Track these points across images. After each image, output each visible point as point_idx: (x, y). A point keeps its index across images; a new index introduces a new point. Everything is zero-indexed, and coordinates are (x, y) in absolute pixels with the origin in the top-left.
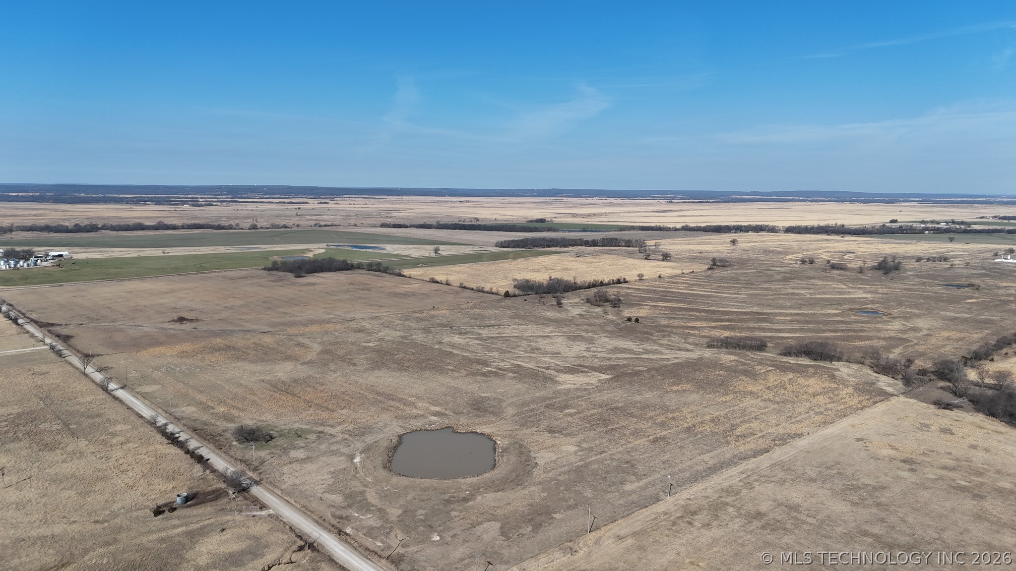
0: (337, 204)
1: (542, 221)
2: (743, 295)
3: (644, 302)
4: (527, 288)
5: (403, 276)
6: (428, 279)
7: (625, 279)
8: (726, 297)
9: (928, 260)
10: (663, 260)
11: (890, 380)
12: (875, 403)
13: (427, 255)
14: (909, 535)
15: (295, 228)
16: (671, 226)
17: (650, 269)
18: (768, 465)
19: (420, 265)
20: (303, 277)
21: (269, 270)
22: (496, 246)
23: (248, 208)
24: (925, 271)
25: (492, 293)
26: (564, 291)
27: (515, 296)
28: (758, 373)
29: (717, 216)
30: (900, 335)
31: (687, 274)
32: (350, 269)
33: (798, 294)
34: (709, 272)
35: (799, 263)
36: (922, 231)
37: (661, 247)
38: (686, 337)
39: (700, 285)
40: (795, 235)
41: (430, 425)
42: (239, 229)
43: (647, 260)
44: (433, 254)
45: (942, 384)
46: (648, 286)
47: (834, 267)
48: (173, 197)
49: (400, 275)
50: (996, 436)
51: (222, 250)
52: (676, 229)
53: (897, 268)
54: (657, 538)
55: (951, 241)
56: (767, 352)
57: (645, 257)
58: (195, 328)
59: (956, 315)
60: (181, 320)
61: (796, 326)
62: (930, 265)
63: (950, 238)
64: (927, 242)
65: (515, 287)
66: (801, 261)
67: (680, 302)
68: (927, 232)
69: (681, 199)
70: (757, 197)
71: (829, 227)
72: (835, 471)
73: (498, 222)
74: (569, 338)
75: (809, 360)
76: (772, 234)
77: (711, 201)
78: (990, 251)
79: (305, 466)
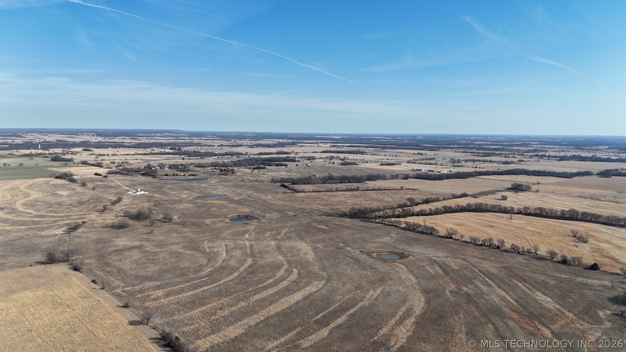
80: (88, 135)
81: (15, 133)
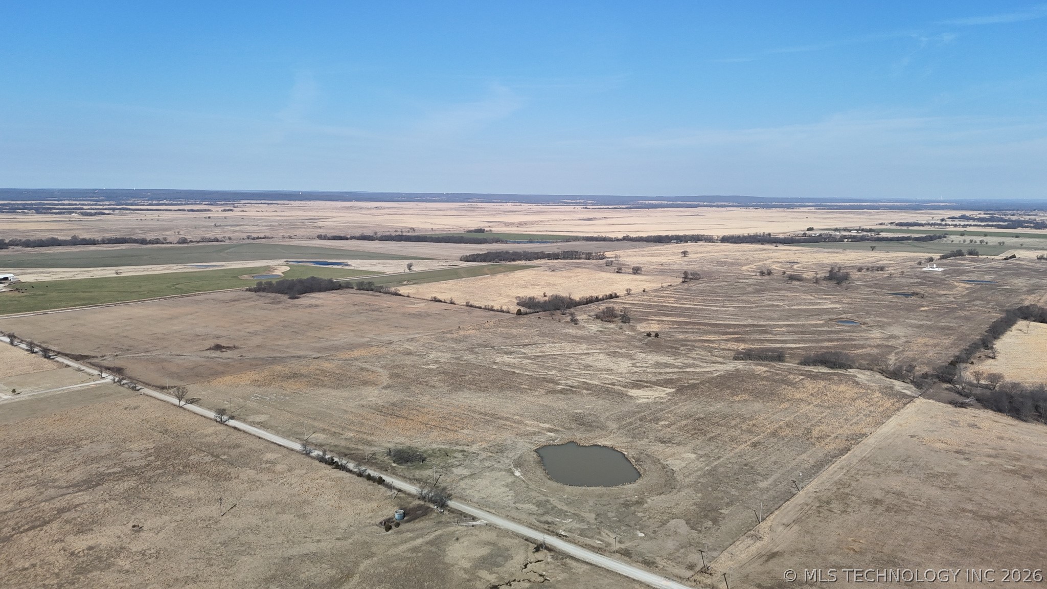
0: (243, 211)
1: (481, 231)
2: (731, 307)
3: (647, 317)
4: (530, 306)
5: (400, 295)
6: (430, 299)
7: (616, 294)
8: (717, 310)
9: (868, 269)
10: (634, 273)
11: (903, 384)
12: (905, 404)
13: (401, 271)
14: (995, 509)
15: (227, 242)
16: (613, 236)
17: (628, 282)
18: (857, 461)
19: (405, 283)
20: (298, 298)
21: (255, 290)
22: (461, 260)
23: (149, 217)
24: (870, 281)
25: (502, 311)
26: (567, 308)
27: (526, 314)
28: (794, 382)
29: (643, 224)
30: (885, 343)
31: (666, 287)
32: (339, 289)
33: (778, 306)
34: (685, 286)
35: (758, 274)
36: (842, 239)
37: (621, 259)
38: (710, 350)
39: (686, 299)
40: (732, 244)
41: (553, 441)
42: (168, 243)
43: (619, 274)
44: (407, 270)
45: (945, 385)
46: (639, 300)
47: (792, 278)
48: (47, 204)
49: (396, 294)
50: (1011, 428)
51: (175, 269)
52: (618, 240)
53: (846, 277)
54: (815, 524)
55: (873, 250)
56: (787, 362)
57: (616, 270)
58: (241, 356)
59: (920, 323)
60: (218, 347)
61: (795, 337)
62: (871, 275)
63: (871, 247)
64: (851, 250)
65: (518, 304)
66: (760, 272)
67: (680, 316)
68: (846, 240)
69: (593, 205)
70: (664, 202)
71: (757, 236)
72: (911, 464)
73: (437, 232)
74: (609, 355)
75: (826, 368)
76: (710, 244)
77: (624, 207)
78: (913, 259)
79: (477, 481)
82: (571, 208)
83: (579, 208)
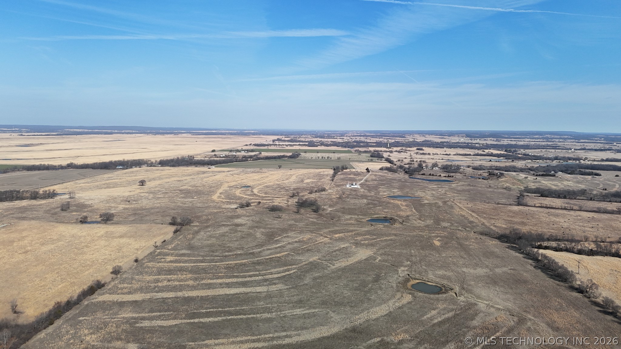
10: (105, 222)
31: (162, 247)
34: (183, 239)
37: (76, 196)
43: (86, 226)
57: (80, 219)
76: (153, 168)
80: (458, 136)
81: (402, 134)
82: (7, 135)
83: (15, 135)
